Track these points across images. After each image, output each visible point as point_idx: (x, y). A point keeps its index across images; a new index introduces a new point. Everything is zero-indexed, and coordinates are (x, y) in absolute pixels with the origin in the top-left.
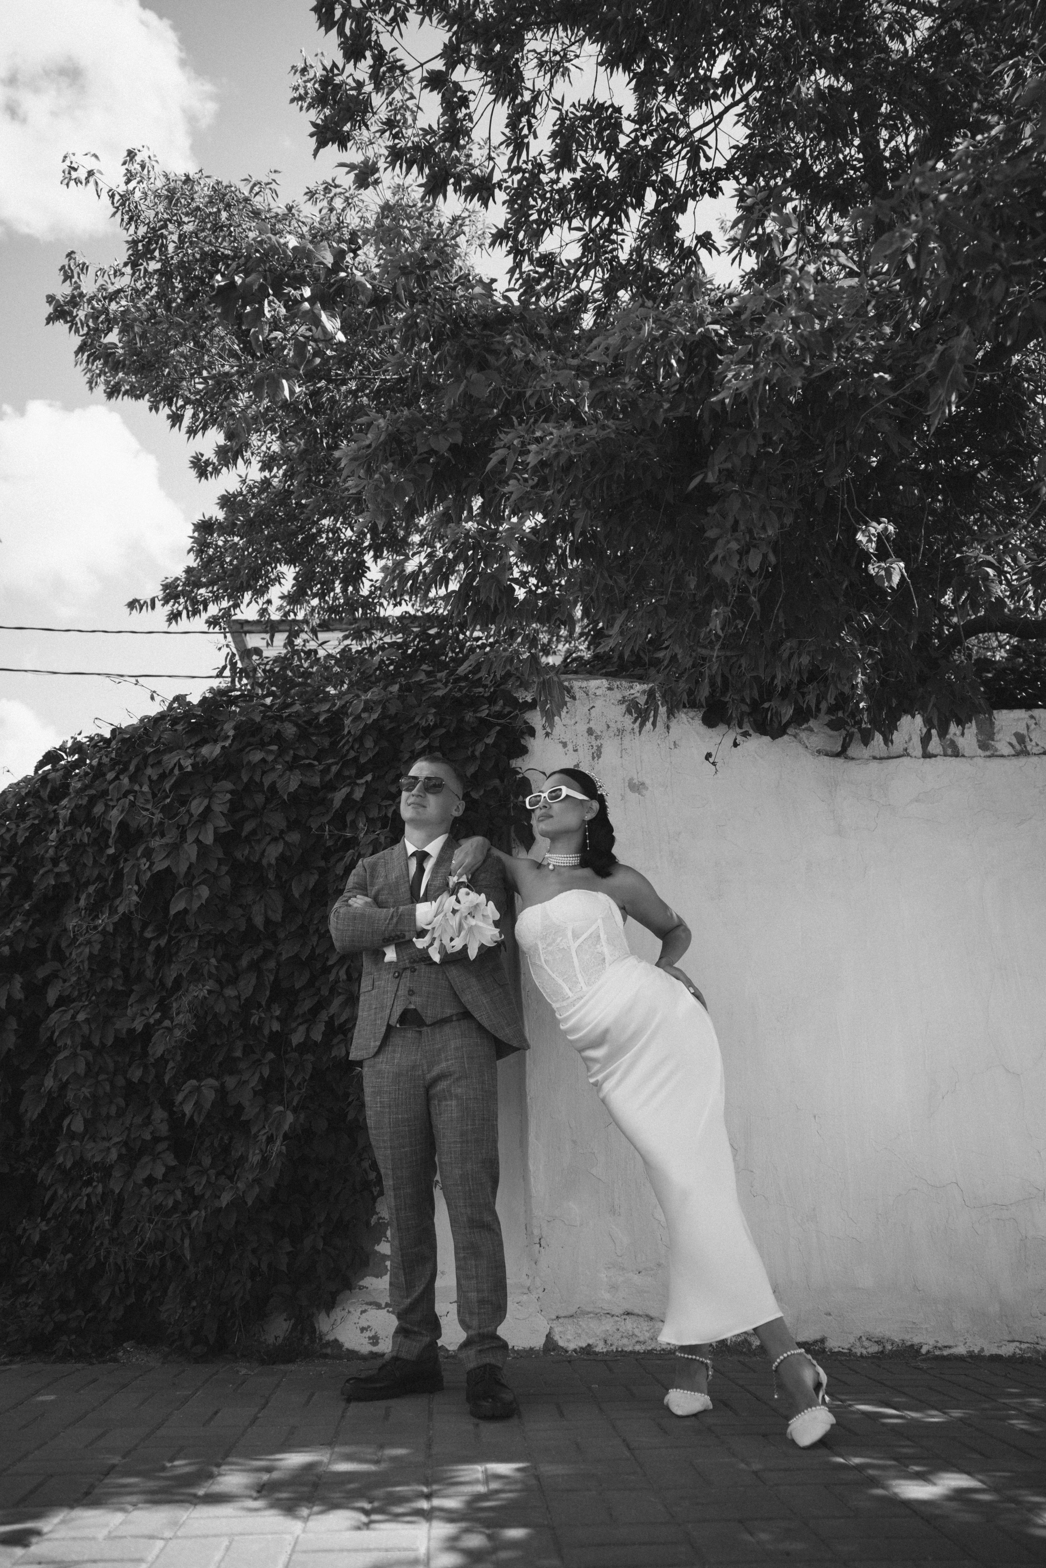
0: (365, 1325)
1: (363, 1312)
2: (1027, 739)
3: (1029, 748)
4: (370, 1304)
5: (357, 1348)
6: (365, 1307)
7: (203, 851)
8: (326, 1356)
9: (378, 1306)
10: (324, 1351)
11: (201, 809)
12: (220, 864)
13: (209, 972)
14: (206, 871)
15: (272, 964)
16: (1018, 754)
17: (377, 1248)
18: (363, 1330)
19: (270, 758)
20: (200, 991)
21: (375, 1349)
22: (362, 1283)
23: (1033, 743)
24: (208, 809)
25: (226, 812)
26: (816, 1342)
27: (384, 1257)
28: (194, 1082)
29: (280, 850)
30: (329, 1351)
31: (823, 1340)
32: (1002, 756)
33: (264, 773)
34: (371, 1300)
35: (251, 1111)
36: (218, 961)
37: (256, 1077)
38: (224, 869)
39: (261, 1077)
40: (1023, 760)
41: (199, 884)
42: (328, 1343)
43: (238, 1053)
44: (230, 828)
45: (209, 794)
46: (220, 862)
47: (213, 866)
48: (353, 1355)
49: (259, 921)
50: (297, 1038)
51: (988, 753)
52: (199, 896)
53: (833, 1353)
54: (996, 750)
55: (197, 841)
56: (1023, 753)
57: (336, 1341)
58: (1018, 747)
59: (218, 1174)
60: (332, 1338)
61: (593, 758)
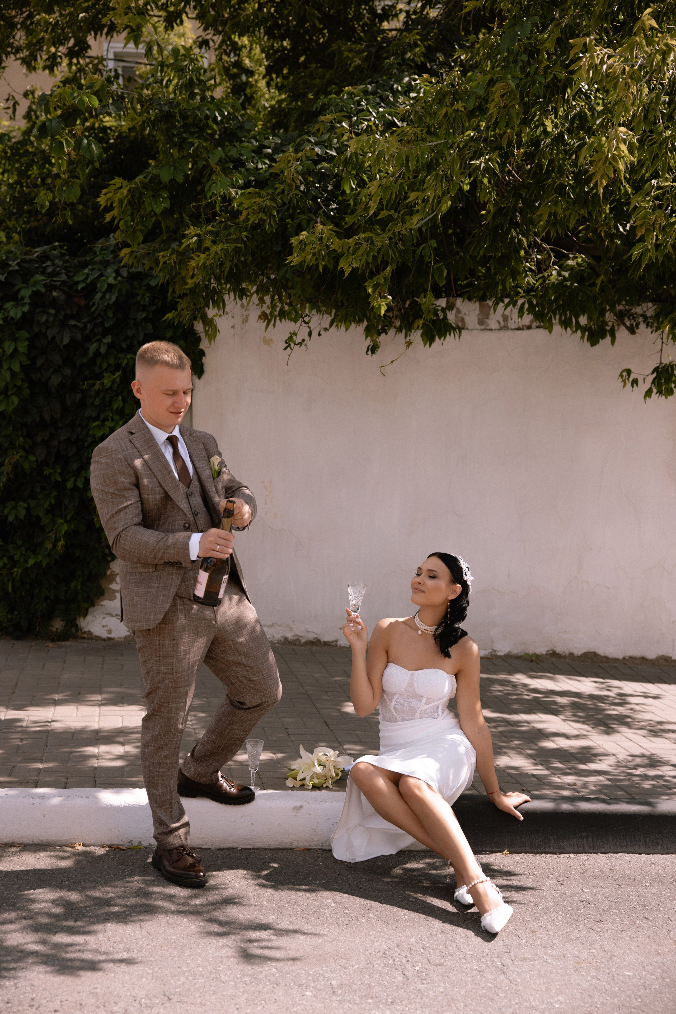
0: (105, 624)
1: (103, 618)
2: (509, 319)
3: (509, 324)
4: (106, 614)
5: (100, 635)
6: (105, 616)
7: (14, 375)
8: (84, 638)
9: (112, 615)
10: (83, 636)
11: (11, 350)
12: (23, 381)
13: (19, 445)
14: (15, 386)
15: (55, 443)
16: (501, 329)
17: (111, 586)
18: (103, 626)
19: (51, 319)
20: (16, 456)
21: (110, 636)
22: (102, 603)
23: (513, 321)
24: (15, 350)
25: (26, 352)
26: (333, 642)
27: (115, 591)
28: (13, 503)
29: (60, 379)
30: (85, 636)
31: (337, 641)
32: (491, 330)
33: (47, 328)
34: (107, 612)
35: (45, 521)
36: (24, 438)
37: (48, 503)
38: (26, 385)
39: (51, 504)
40: (503, 333)
41: (12, 394)
42: (85, 633)
43: (38, 490)
44: (29, 362)
45: (15, 340)
46: (23, 380)
47: (19, 383)
48: (98, 638)
49: (47, 417)
50: (69, 485)
51: (483, 327)
52: (13, 403)
53: (341, 647)
54: (488, 325)
55: (9, 369)
56: (504, 328)
57: (89, 631)
58: (502, 323)
59: (27, 550)
60: (86, 629)
61: (243, 322)
